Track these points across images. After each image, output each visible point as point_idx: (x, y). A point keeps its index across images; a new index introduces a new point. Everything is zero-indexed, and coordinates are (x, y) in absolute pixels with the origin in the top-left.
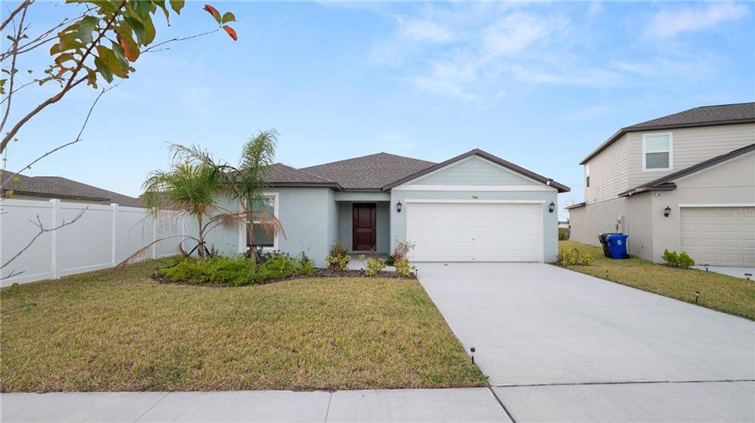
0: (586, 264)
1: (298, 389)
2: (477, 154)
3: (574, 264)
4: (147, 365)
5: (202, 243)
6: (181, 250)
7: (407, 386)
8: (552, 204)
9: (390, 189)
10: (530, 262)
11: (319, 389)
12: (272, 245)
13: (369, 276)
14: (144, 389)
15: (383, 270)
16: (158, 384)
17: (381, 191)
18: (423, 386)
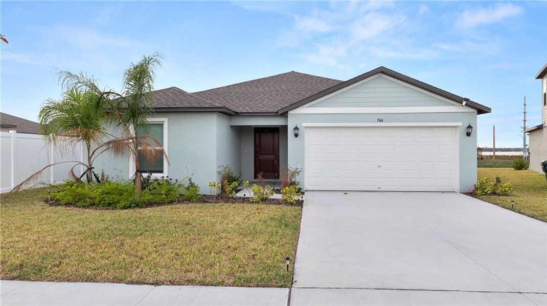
0: (505, 194)
1: (131, 283)
2: (382, 72)
3: (490, 194)
4: (18, 262)
5: (90, 169)
6: (73, 174)
7: (222, 284)
8: (470, 127)
9: (287, 112)
10: (443, 192)
11: (148, 284)
12: (162, 172)
13: (253, 202)
14: (13, 279)
15: (271, 197)
16: (24, 276)
17: (276, 114)
18: (234, 284)
